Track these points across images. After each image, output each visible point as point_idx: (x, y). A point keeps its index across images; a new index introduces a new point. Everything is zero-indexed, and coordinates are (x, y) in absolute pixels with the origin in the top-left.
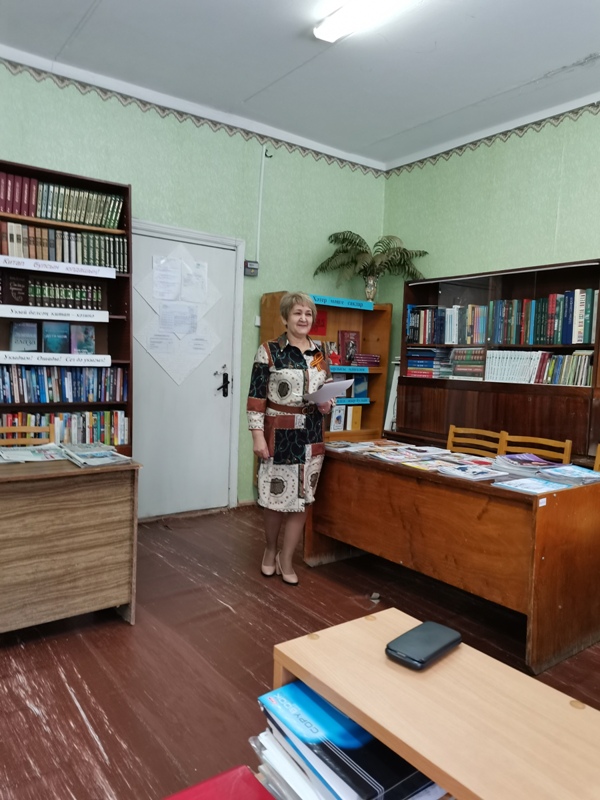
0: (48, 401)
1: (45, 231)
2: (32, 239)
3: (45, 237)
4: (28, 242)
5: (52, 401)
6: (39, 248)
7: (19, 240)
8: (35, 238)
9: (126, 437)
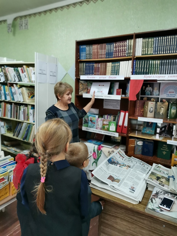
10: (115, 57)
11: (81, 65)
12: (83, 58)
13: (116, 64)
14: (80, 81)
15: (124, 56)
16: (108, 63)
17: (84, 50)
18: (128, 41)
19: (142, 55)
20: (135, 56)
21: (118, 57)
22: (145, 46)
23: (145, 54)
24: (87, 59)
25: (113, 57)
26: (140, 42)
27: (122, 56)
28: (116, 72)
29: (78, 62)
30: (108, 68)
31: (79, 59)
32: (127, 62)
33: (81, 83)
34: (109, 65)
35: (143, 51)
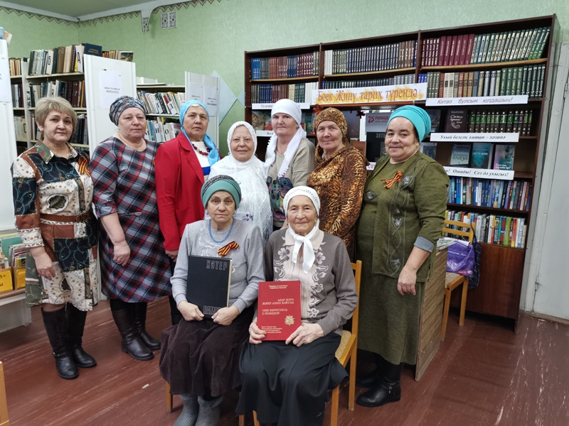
0: (461, 203)
1: (471, 74)
2: (461, 82)
3: (471, 78)
4: (457, 85)
5: (464, 203)
6: (465, 87)
7: (451, 84)
8: (463, 81)
9: (523, 242)
10: (299, 76)
11: (254, 88)
12: (256, 78)
13: (301, 87)
14: (253, 112)
15: (312, 75)
16: (290, 85)
17: (258, 65)
18: (314, 53)
19: (333, 74)
20: (323, 75)
21: (303, 76)
22: (336, 61)
23: (337, 73)
24: (262, 78)
25: (297, 76)
26: (329, 54)
27: (309, 75)
28: (300, 98)
29: (249, 83)
30: (290, 91)
31: (251, 78)
32: (314, 83)
33: (255, 115)
34: (292, 87)
35: (333, 68)
